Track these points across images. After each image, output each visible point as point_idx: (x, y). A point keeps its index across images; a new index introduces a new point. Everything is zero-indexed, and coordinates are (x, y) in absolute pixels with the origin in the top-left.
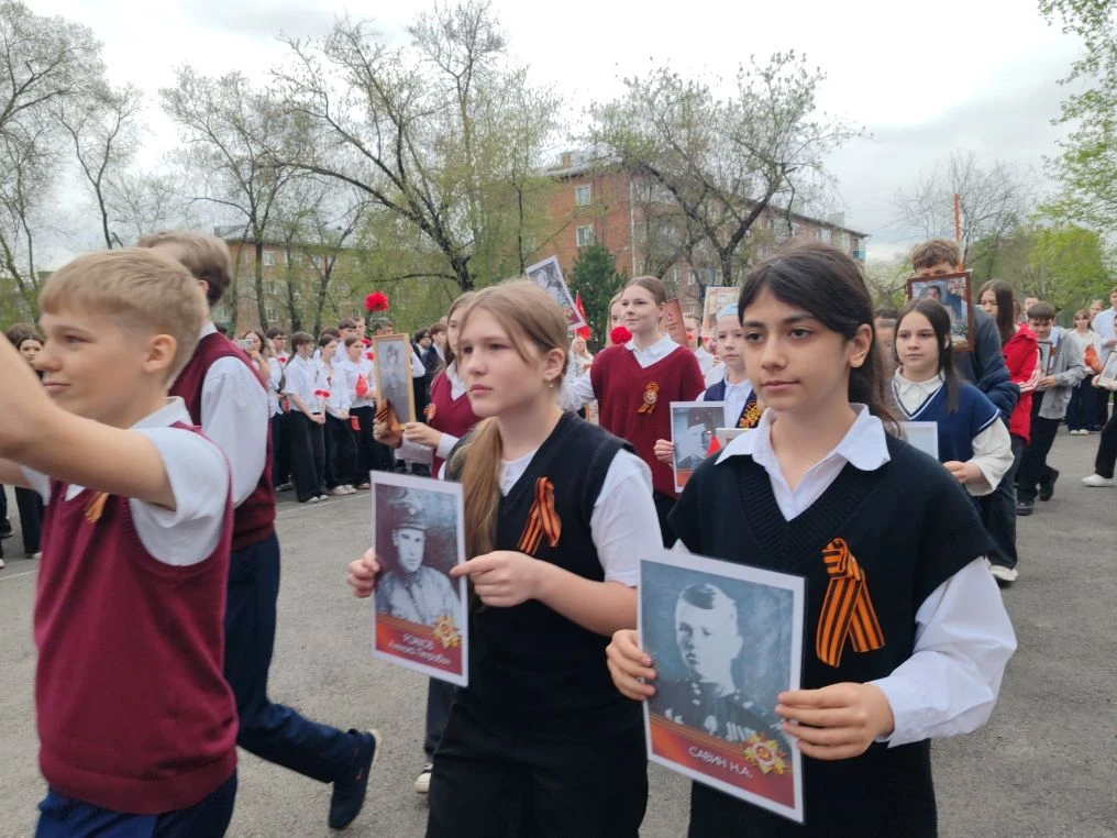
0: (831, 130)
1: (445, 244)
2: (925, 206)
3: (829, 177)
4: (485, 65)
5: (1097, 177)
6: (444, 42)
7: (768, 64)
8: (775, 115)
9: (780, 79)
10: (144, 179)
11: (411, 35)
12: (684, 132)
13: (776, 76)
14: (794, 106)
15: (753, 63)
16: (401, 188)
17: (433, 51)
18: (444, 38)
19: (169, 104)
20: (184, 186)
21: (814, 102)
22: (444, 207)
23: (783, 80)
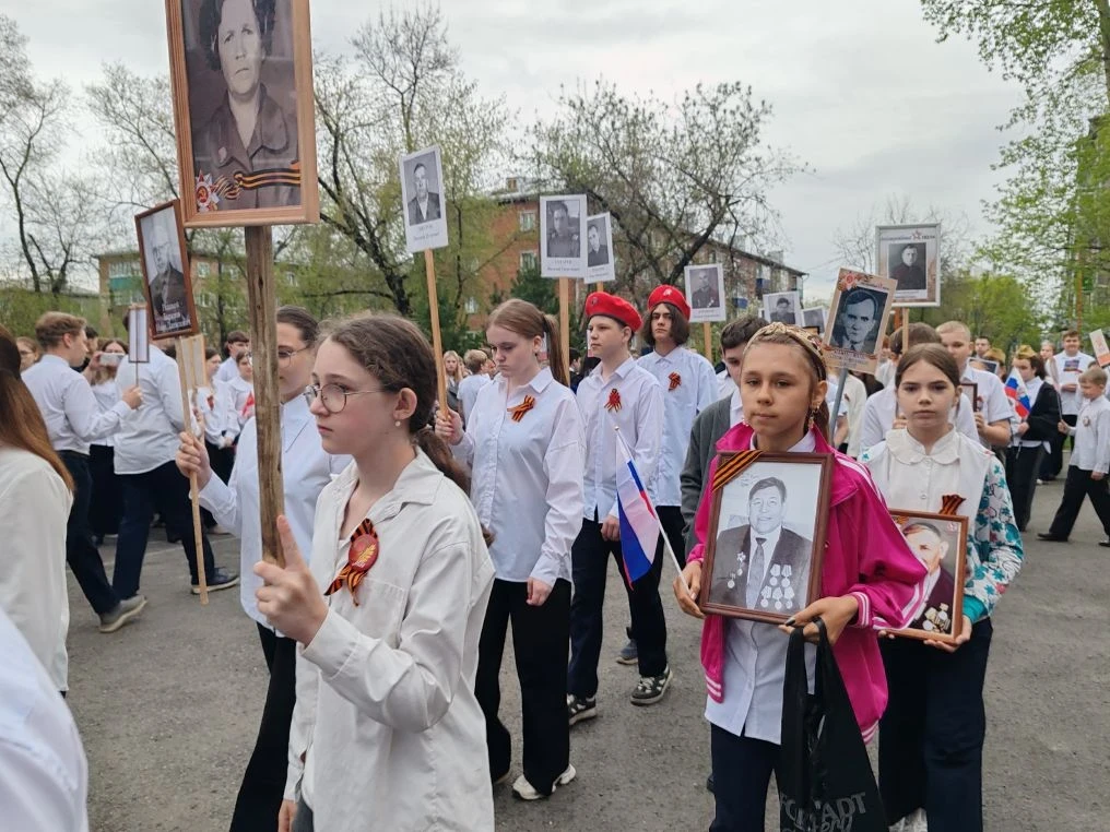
0: (775, 164)
1: (381, 260)
2: (863, 247)
3: (772, 212)
4: (429, 82)
5: (1036, 223)
6: (389, 58)
7: (715, 95)
8: (720, 148)
9: (725, 111)
10: (66, 180)
11: (356, 48)
12: (629, 159)
13: (722, 108)
14: (739, 139)
15: (699, 92)
16: (336, 201)
17: (377, 65)
18: (390, 54)
19: (98, 103)
20: (108, 190)
21: (758, 136)
22: (382, 222)
23: (728, 112)
